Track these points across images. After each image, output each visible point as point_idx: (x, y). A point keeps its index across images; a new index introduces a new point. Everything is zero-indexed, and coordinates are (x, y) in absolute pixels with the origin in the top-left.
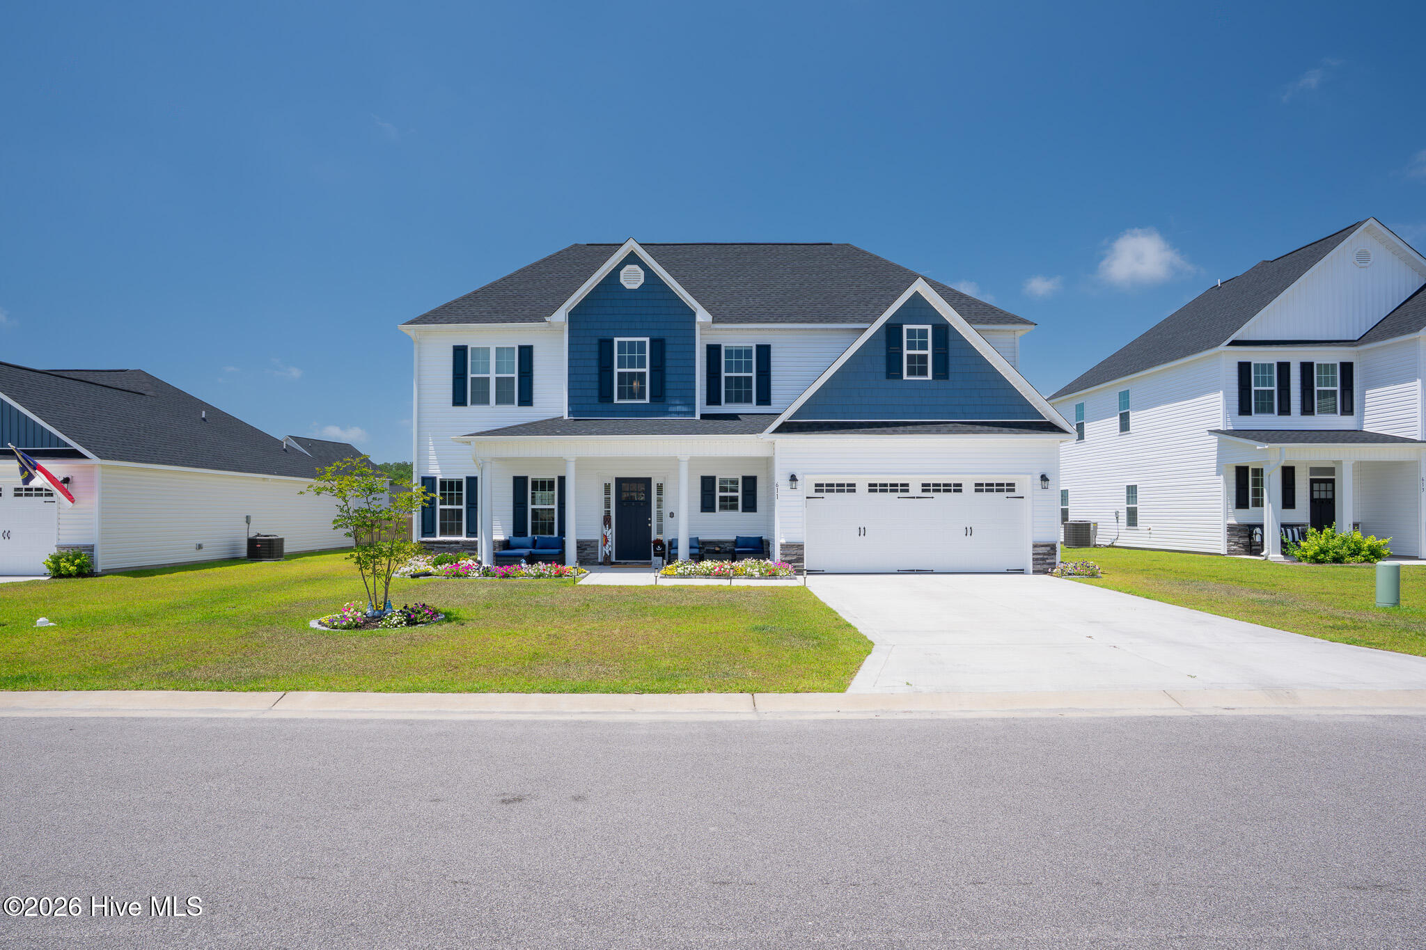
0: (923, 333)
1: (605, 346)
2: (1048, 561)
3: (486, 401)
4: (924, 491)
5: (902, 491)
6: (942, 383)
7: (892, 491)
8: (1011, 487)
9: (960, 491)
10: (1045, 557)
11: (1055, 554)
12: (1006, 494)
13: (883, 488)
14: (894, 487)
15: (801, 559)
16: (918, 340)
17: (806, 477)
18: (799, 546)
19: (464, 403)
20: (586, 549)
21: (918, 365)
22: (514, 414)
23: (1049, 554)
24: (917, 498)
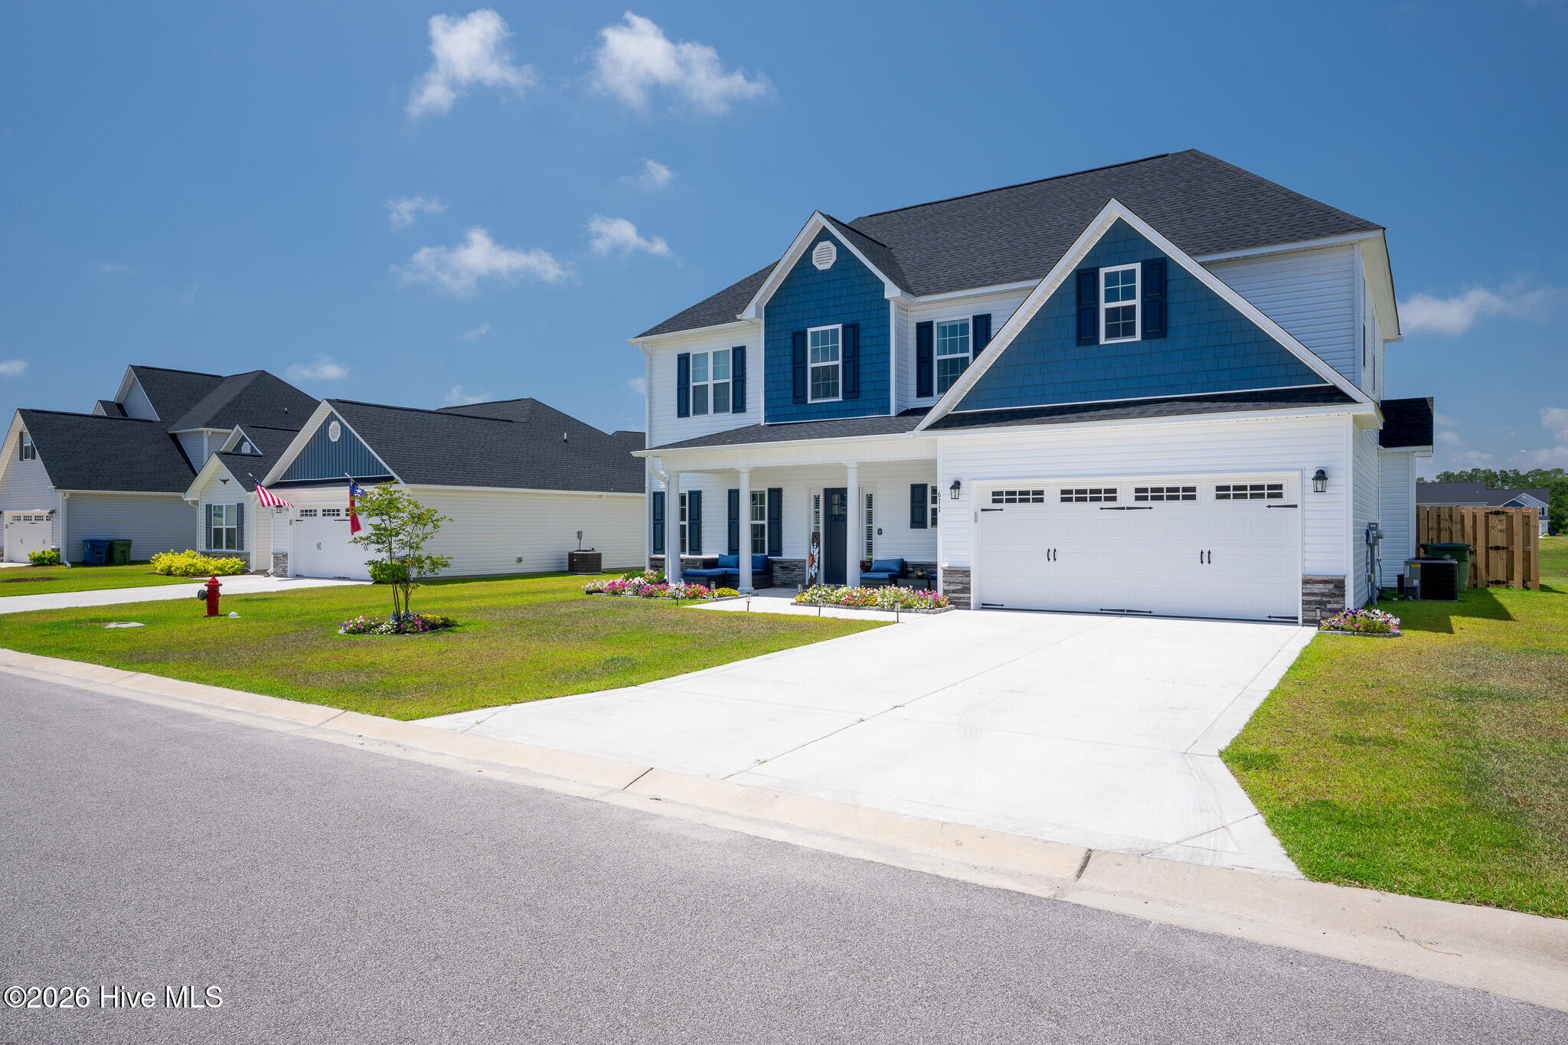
0: (1129, 276)
1: (799, 338)
2: (1329, 606)
3: (706, 412)
4: (1138, 498)
5: (1107, 499)
6: (1156, 344)
7: (1092, 499)
8: (1276, 491)
9: (1193, 498)
10: (1325, 599)
11: (1343, 596)
12: (1267, 501)
13: (1081, 496)
14: (1095, 495)
15: (966, 589)
16: (1120, 286)
17: (975, 483)
18: (965, 571)
19: (687, 414)
20: (794, 570)
21: (1120, 322)
22: (729, 421)
23: (1332, 595)
24: (1128, 508)
